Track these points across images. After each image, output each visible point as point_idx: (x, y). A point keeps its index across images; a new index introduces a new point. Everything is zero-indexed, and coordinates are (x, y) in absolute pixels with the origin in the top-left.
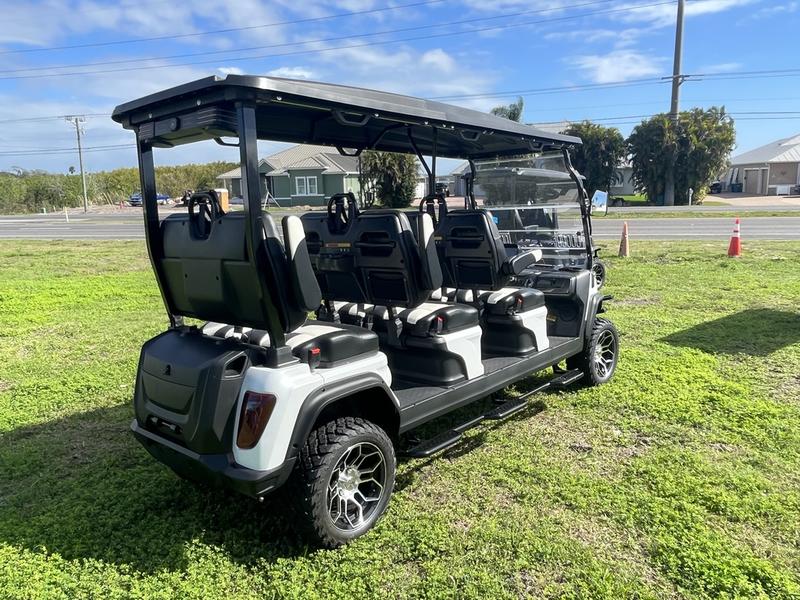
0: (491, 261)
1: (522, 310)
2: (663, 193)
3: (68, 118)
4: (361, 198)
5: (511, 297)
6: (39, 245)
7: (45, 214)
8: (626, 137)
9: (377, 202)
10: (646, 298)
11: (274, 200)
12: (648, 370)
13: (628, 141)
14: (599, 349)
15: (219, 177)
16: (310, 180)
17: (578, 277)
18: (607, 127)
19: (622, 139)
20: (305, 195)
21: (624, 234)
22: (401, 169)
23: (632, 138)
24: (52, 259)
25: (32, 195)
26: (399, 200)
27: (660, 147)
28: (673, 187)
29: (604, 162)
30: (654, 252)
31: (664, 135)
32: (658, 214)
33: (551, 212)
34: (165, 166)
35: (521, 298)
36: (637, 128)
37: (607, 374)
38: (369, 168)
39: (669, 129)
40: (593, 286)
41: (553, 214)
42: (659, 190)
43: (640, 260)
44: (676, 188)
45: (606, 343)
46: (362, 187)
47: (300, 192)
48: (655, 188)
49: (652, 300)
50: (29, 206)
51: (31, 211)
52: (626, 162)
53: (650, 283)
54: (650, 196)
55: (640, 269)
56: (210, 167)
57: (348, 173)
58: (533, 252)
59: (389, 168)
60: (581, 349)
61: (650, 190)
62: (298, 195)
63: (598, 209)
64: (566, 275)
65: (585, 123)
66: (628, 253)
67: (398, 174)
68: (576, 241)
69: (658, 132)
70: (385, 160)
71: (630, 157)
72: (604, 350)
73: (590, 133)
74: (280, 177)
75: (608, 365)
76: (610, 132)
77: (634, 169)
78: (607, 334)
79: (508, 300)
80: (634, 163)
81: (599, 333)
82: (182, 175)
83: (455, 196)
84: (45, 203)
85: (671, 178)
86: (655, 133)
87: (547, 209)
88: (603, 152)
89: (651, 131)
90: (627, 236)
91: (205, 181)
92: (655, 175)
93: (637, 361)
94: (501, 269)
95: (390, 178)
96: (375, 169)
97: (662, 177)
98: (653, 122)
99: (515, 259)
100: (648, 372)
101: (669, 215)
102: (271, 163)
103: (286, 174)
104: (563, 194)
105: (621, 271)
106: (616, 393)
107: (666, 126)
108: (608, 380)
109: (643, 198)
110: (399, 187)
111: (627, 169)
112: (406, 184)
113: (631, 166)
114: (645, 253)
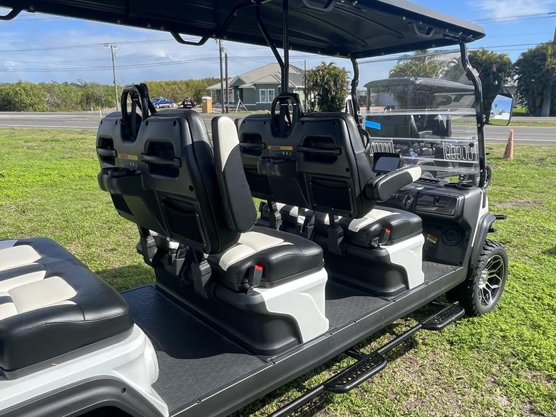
0: (350, 181)
1: (391, 241)
2: (541, 106)
3: (106, 45)
4: (305, 106)
5: (376, 226)
6: (71, 133)
7: (92, 112)
8: (514, 61)
9: (317, 108)
10: (529, 200)
11: (244, 106)
12: (538, 295)
13: (516, 64)
14: (485, 274)
15: (208, 88)
16: (270, 91)
17: (467, 197)
18: (499, 53)
19: (510, 63)
20: (266, 102)
21: (510, 140)
22: (335, 84)
23: (519, 63)
24: (70, 144)
25: (85, 98)
26: (332, 107)
27: (542, 70)
28: (549, 102)
29: (494, 80)
30: (535, 156)
31: (546, 60)
32: (535, 123)
33: (444, 119)
34: (172, 80)
35: (390, 227)
36: (523, 54)
37: (492, 301)
38: (312, 84)
39: (551, 55)
40: (483, 207)
41: (447, 121)
42: (537, 104)
43: (522, 162)
44: (552, 102)
45: (494, 267)
46: (306, 97)
47: (262, 100)
48: (534, 102)
49: (535, 202)
50: (82, 106)
51: (84, 110)
52: (512, 82)
53: (532, 184)
54: (529, 109)
55: (522, 170)
56: (202, 81)
57: (297, 87)
58: (409, 171)
59: (326, 83)
60: (464, 279)
61: (530, 104)
62: (261, 102)
63: (497, 117)
64: (452, 193)
65: (481, 50)
66: (512, 156)
67: (333, 88)
68: (467, 152)
69: (541, 57)
70: (323, 77)
71: (516, 77)
72: (490, 274)
73: (484, 58)
74: (247, 89)
75: (494, 291)
76: (501, 57)
77: (519, 87)
78: (495, 259)
79: (373, 228)
80: (518, 83)
81: (487, 258)
82: (184, 87)
83: (376, 106)
84: (93, 104)
85: (549, 95)
86: (538, 58)
87: (441, 115)
88: (494, 73)
89: (535, 56)
90: (512, 142)
91: (200, 91)
92: (536, 93)
93: (524, 279)
94: (363, 193)
95: (327, 91)
96: (316, 84)
97: (541, 94)
98: (537, 50)
99: (382, 181)
100: (539, 299)
101: (546, 124)
102: (243, 79)
103: (253, 87)
104: (457, 99)
105: (505, 172)
106: (502, 330)
107: (549, 52)
108: (492, 308)
109: (524, 110)
110: (333, 98)
111: (513, 87)
112: (339, 96)
113: (516, 84)
114: (527, 156)
